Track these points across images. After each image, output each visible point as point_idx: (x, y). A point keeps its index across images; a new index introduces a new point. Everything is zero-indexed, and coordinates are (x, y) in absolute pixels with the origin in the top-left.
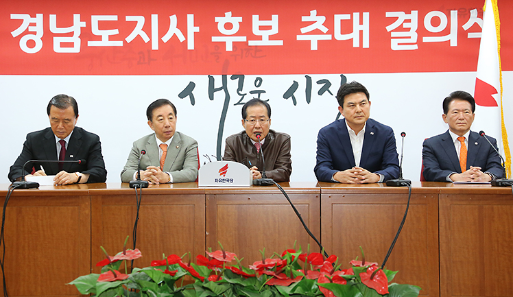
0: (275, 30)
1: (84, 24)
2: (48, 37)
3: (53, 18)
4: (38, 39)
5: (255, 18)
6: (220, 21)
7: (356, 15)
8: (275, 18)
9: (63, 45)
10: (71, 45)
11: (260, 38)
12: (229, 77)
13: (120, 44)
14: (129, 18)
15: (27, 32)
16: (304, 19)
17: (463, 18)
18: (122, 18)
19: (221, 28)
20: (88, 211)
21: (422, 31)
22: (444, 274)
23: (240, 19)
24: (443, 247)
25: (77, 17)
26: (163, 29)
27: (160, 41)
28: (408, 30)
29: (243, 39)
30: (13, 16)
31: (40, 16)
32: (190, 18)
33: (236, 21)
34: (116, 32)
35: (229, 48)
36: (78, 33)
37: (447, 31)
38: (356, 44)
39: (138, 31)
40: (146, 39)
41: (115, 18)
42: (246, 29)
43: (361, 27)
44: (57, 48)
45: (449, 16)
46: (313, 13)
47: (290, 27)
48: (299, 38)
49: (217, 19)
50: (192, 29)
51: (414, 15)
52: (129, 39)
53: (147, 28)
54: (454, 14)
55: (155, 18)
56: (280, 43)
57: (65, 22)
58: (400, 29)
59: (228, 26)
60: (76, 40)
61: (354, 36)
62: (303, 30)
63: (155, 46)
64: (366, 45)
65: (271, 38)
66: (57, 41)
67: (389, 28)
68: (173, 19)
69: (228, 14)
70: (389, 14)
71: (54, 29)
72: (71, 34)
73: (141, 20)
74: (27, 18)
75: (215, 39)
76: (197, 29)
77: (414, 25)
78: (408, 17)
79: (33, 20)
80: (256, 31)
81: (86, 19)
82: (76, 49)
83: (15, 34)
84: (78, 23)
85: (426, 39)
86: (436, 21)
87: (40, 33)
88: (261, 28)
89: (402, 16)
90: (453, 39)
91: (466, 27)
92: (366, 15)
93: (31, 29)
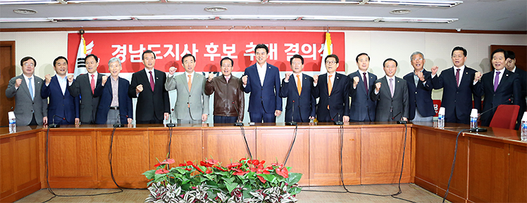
0: (234, 51)
2: (128, 55)
3: (131, 46)
4: (124, 56)
5: (225, 45)
6: (208, 47)
7: (271, 45)
8: (234, 45)
9: (135, 59)
10: (139, 58)
11: (226, 54)
13: (161, 58)
14: (165, 46)
15: (119, 53)
16: (247, 46)
17: (318, 47)
18: (162, 46)
19: (208, 50)
20: (147, 138)
23: (218, 46)
24: (311, 152)
25: (141, 46)
26: (182, 50)
27: (180, 56)
29: (219, 55)
30: (113, 46)
31: (125, 46)
32: (194, 45)
33: (216, 47)
34: (159, 52)
35: (212, 59)
37: (311, 53)
39: (170, 52)
40: (173, 55)
41: (159, 46)
42: (220, 50)
43: (273, 50)
44: (132, 61)
45: (312, 46)
46: (252, 43)
48: (245, 55)
49: (206, 46)
50: (195, 51)
51: (297, 45)
52: (165, 56)
53: (174, 51)
54: (314, 45)
55: (177, 46)
56: (237, 57)
57: (136, 48)
58: (291, 51)
59: (212, 49)
62: (247, 51)
63: (177, 59)
64: (276, 58)
65: (232, 55)
66: (132, 57)
67: (286, 51)
68: (186, 46)
69: (212, 44)
70: (286, 45)
71: (131, 51)
72: (139, 54)
73: (171, 47)
74: (119, 47)
75: (205, 55)
76: (197, 51)
77: (297, 50)
78: (294, 46)
79: (122, 48)
80: (225, 52)
81: (145, 46)
83: (113, 54)
84: (142, 48)
86: (307, 49)
87: (125, 54)
88: (227, 50)
89: (291, 46)
90: (314, 56)
91: (320, 52)
92: (276, 45)
93: (121, 52)
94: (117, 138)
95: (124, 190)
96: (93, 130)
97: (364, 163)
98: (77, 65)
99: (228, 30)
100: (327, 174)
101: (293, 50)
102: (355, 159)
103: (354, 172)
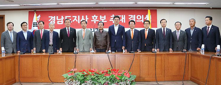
1: (64, 18)
2: (56, 21)
3: (57, 17)
4: (54, 21)
5: (101, 16)
6: (93, 17)
7: (122, 16)
8: (105, 16)
10: (61, 22)
11: (102, 20)
12: (95, 29)
14: (73, 17)
15: (52, 20)
16: (111, 16)
17: (145, 17)
18: (72, 16)
19: (93, 19)
20: (65, 59)
21: (136, 19)
22: (141, 71)
24: (141, 66)
25: (62, 16)
26: (80, 19)
28: (133, 19)
29: (98, 21)
30: (49, 17)
31: (55, 17)
32: (87, 16)
33: (96, 17)
35: (95, 23)
36: (62, 20)
37: (141, 19)
38: (122, 22)
39: (75, 19)
40: (77, 21)
41: (70, 17)
42: (99, 18)
43: (123, 18)
44: (58, 23)
45: (142, 16)
46: (113, 15)
47: (108, 18)
48: (110, 20)
51: (135, 15)
52: (73, 21)
53: (77, 19)
54: (143, 16)
55: (79, 16)
56: (106, 21)
57: (60, 18)
58: (132, 19)
60: (62, 21)
61: (122, 20)
62: (111, 19)
63: (79, 22)
64: (125, 22)
65: (104, 20)
66: (58, 22)
67: (129, 18)
68: (83, 17)
69: (95, 15)
70: (129, 16)
71: (57, 19)
73: (76, 17)
74: (52, 17)
75: (92, 21)
76: (88, 19)
77: (134, 18)
78: (133, 16)
79: (53, 18)
82: (62, 23)
83: (49, 20)
84: (62, 18)
85: (137, 21)
86: (139, 17)
87: (55, 20)
88: (102, 18)
89: (132, 16)
91: (145, 19)
92: (124, 16)
93: (53, 19)
94: (51, 59)
95: (54, 83)
96: (40, 55)
97: (166, 71)
98: (33, 26)
99: (102, 9)
100: (149, 76)
101: (133, 18)
102: (162, 69)
103: (161, 75)
